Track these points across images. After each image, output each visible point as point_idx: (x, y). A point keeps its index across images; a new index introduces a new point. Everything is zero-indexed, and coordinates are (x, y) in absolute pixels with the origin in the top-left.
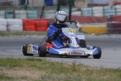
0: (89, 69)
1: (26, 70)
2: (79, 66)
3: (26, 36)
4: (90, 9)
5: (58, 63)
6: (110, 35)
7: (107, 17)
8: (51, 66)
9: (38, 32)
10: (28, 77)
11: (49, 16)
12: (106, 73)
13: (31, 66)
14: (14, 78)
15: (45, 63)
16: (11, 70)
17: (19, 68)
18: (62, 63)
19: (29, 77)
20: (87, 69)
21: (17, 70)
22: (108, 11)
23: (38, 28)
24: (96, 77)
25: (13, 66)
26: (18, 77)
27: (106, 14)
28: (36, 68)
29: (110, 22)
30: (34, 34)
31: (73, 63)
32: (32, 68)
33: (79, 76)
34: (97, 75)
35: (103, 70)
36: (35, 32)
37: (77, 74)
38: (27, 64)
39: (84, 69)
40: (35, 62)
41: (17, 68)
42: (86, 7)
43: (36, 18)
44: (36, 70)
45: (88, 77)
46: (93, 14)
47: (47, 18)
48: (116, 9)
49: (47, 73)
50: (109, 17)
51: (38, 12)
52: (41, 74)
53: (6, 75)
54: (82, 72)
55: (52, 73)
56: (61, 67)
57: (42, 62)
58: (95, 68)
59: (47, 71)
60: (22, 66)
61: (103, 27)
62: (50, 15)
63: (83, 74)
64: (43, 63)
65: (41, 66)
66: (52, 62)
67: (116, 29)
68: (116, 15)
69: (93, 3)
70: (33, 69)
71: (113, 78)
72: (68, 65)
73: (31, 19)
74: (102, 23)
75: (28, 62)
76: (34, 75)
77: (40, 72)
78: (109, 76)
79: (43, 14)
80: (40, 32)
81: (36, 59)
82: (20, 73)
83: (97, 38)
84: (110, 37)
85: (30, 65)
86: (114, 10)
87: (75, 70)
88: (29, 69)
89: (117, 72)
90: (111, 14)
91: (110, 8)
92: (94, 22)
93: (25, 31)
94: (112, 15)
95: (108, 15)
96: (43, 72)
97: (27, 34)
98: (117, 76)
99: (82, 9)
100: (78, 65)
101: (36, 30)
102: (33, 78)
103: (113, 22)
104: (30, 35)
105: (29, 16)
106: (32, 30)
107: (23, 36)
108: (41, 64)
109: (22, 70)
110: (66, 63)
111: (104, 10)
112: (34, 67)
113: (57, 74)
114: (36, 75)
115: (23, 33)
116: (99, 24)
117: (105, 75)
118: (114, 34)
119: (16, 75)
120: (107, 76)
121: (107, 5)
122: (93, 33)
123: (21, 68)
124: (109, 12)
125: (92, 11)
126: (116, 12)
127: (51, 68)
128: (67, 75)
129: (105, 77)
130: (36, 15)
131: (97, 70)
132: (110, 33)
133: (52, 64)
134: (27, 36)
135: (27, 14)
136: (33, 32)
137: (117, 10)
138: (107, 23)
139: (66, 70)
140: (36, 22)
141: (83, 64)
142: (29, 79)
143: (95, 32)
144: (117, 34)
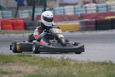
0: (78, 62)
1: (19, 65)
2: (68, 61)
3: (4, 34)
4: (62, 8)
5: (47, 58)
6: (84, 32)
7: (78, 15)
8: (41, 60)
9: (16, 31)
10: (22, 71)
11: (25, 16)
12: (95, 66)
13: (23, 62)
14: (10, 73)
15: (36, 59)
16: (5, 66)
17: (12, 63)
18: (51, 58)
19: (24, 72)
20: (76, 62)
21: (10, 65)
22: (79, 9)
23: (15, 27)
24: (86, 70)
25: (6, 62)
26: (13, 71)
27: (77, 13)
28: (28, 63)
29: (83, 20)
30: (12, 33)
31: (61, 58)
32: (24, 63)
33: (70, 69)
34: (86, 68)
35: (91, 64)
36: (12, 31)
37: (67, 67)
38: (19, 60)
39: (73, 63)
40: (25, 57)
41: (10, 64)
42: (57, 7)
43: (11, 18)
44: (28, 65)
45: (78, 70)
46: (64, 13)
47: (23, 17)
48: (86, 7)
49: (40, 67)
50: (79, 15)
51: (12, 12)
52: (34, 69)
53: (2, 70)
54: (71, 65)
55: (44, 67)
56: (51, 62)
57: (32, 57)
58: (83, 62)
59: (39, 66)
60: (14, 62)
61: (76, 25)
62: (25, 14)
63: (73, 68)
64: (34, 59)
65: (32, 61)
66: (41, 58)
67: (89, 26)
68: (86, 13)
69: (63, 3)
70: (26, 64)
71: (101, 70)
72: (57, 60)
73: (8, 18)
74: (74, 21)
75: (19, 57)
76: (27, 70)
77: (33, 67)
78: (98, 69)
79: (18, 14)
80: (18, 31)
81: (26, 55)
82: (14, 68)
83: (72, 35)
84: (84, 34)
85: (22, 60)
86: (84, 9)
87: (64, 64)
88: (21, 64)
89: (105, 65)
90: (81, 12)
91: (80, 7)
92: (65, 20)
93: (3, 30)
94: (83, 14)
95: (79, 13)
96: (35, 66)
97: (5, 33)
98: (105, 69)
99: (54, 8)
100: (66, 59)
101: (14, 29)
102: (28, 72)
103: (86, 20)
104: (9, 34)
105: (4, 16)
106: (10, 29)
107: (1, 35)
108: (32, 59)
109: (15, 65)
110: (54, 57)
111: (75, 9)
112: (26, 62)
113: (49, 68)
114: (29, 69)
115: (1, 32)
116: (71, 22)
117: (93, 68)
118: (87, 31)
119: (11, 70)
120: (96, 69)
121: (76, 4)
122: (67, 30)
123: (14, 64)
124: (80, 11)
125: (64, 9)
126: (86, 11)
127: (42, 63)
128: (58, 69)
129: (94, 70)
130: (11, 15)
131: (85, 64)
132: (83, 31)
133: (42, 59)
134: (6, 35)
135: (2, 14)
136: (11, 31)
137: (87, 9)
138: (80, 20)
139: (57, 65)
140: (13, 21)
141: (70, 59)
142: (24, 73)
143: (69, 30)
144: (90, 31)
